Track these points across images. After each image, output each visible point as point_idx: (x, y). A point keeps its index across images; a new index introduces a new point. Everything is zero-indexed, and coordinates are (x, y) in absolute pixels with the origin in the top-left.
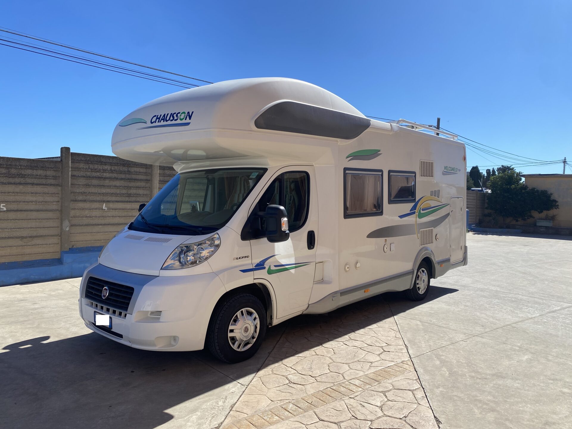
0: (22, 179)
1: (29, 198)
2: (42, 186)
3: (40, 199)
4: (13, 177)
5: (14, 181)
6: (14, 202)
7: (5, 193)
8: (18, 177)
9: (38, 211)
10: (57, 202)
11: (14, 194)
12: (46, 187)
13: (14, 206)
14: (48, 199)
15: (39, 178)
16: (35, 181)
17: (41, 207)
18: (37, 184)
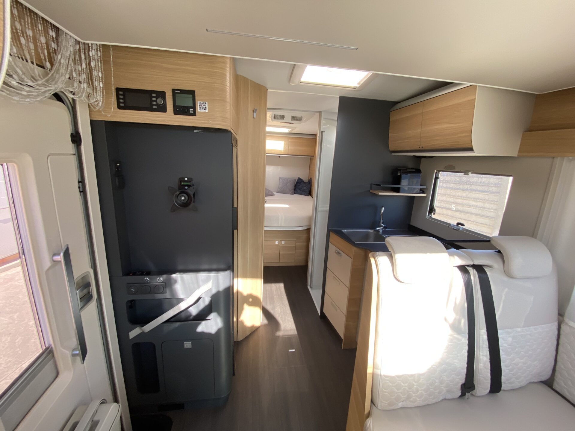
0: (469, 186)
1: (472, 203)
2: (483, 193)
3: (480, 204)
4: (463, 184)
5: (463, 187)
6: (460, 204)
7: (456, 196)
8: (467, 184)
9: (476, 215)
10: (495, 209)
11: (461, 198)
12: (487, 194)
13: (460, 208)
14: (487, 205)
15: (482, 185)
16: (479, 188)
17: (480, 212)
18: (480, 191)
